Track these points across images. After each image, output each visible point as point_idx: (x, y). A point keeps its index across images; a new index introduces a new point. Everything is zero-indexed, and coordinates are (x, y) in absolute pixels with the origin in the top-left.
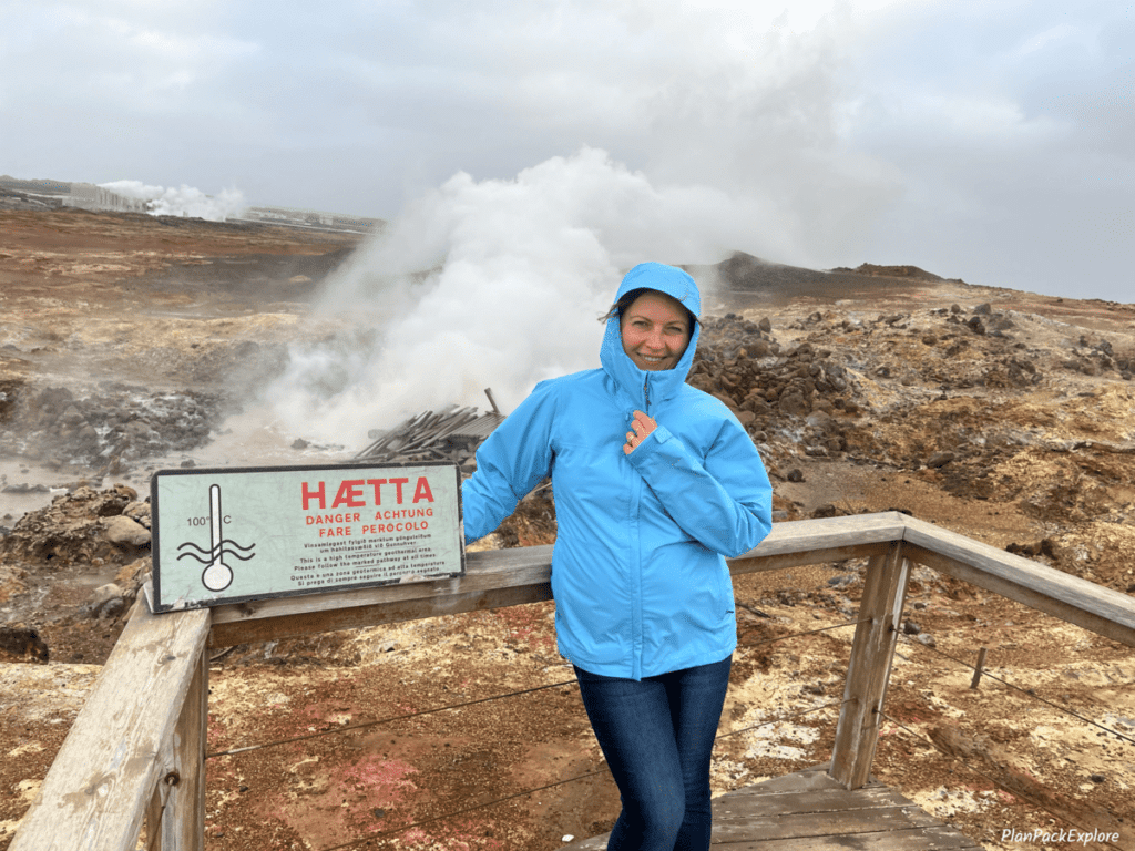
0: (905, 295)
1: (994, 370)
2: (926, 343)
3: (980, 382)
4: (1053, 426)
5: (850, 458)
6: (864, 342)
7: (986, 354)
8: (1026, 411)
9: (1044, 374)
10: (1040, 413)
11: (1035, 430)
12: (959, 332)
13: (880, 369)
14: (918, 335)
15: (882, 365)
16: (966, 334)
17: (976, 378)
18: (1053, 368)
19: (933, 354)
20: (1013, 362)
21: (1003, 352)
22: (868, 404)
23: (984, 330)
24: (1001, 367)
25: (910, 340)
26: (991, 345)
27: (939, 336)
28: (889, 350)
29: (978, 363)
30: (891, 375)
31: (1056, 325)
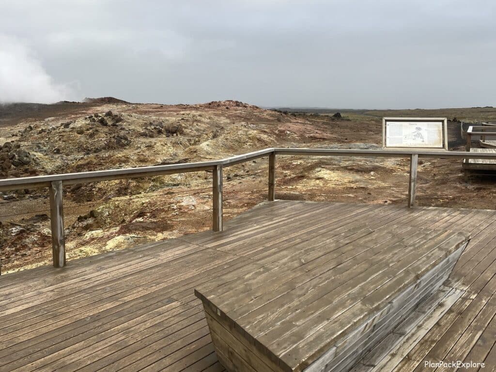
0: (84, 111)
1: (110, 141)
2: (79, 133)
3: (104, 148)
4: (128, 162)
5: (31, 197)
6: (47, 138)
7: (106, 135)
8: (117, 157)
9: (132, 140)
10: (123, 158)
11: (121, 165)
12: (95, 126)
13: (55, 150)
14: (74, 130)
15: (56, 147)
16: (98, 127)
17: (102, 147)
18: (136, 137)
19: (82, 138)
20: (118, 136)
21: (114, 133)
22: (43, 168)
23: (107, 124)
24: (113, 140)
25: (71, 133)
26: (110, 130)
27: (85, 129)
28: (60, 139)
29: (103, 139)
30: (61, 152)
31: (143, 117)
